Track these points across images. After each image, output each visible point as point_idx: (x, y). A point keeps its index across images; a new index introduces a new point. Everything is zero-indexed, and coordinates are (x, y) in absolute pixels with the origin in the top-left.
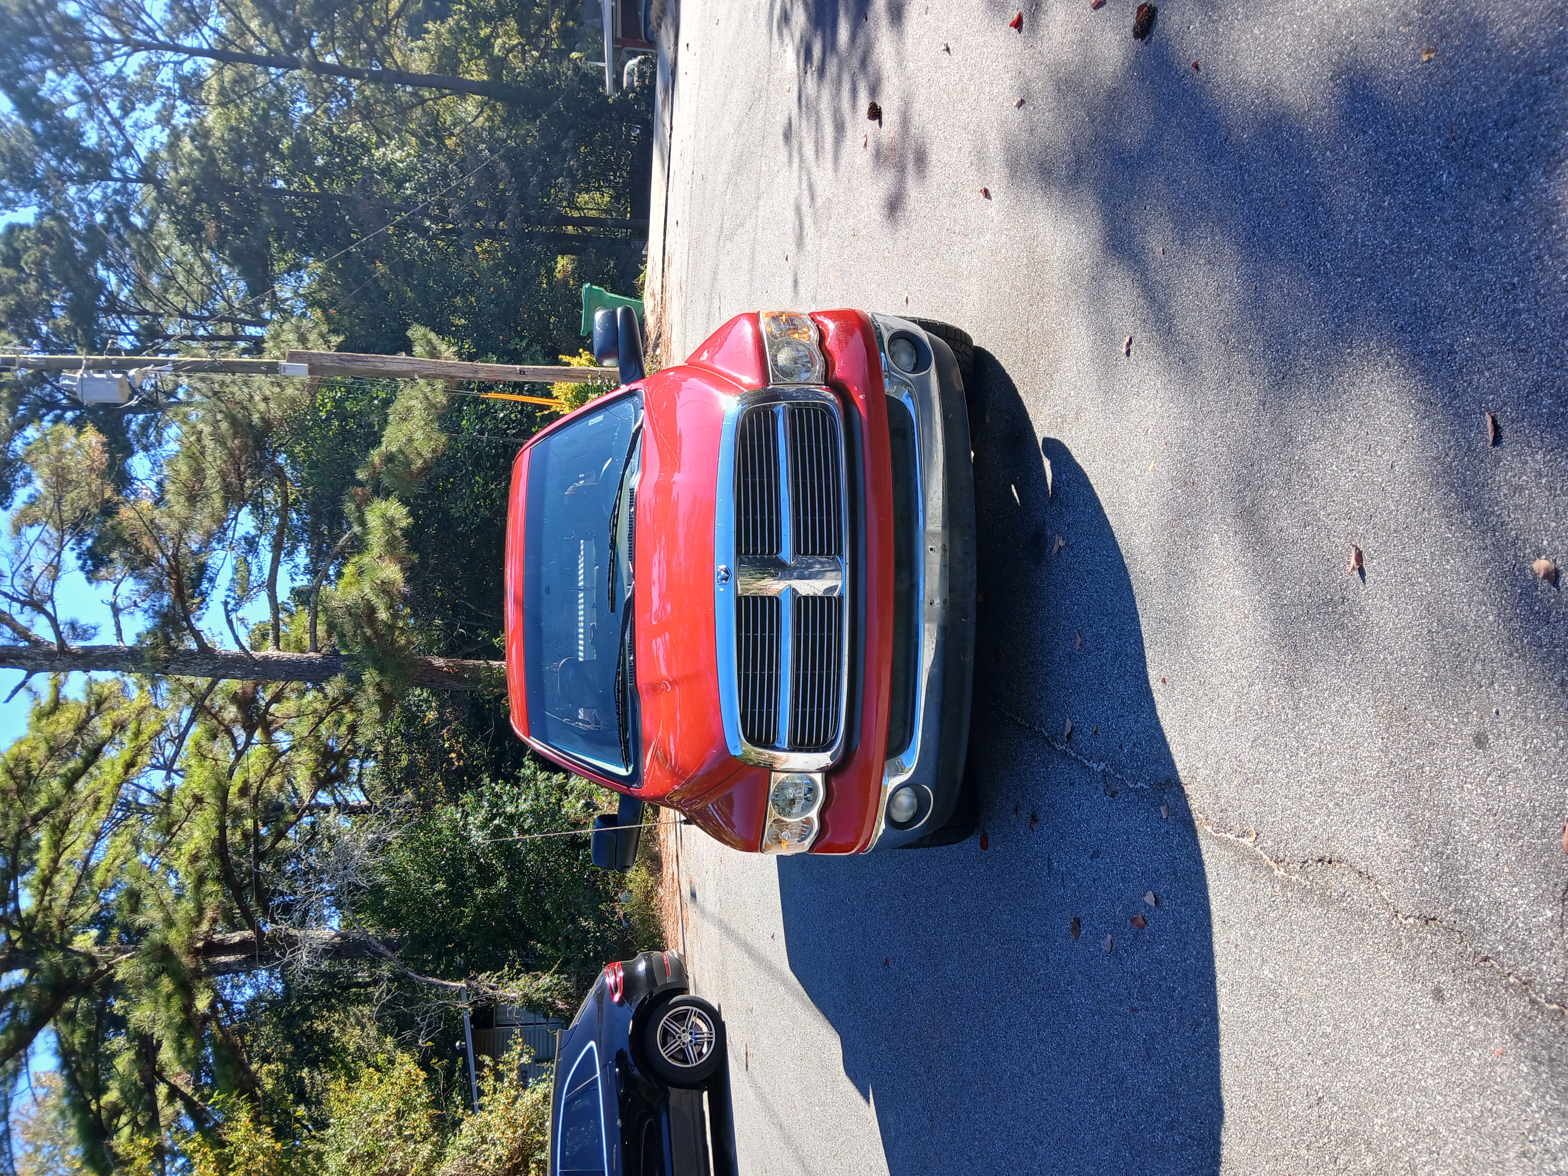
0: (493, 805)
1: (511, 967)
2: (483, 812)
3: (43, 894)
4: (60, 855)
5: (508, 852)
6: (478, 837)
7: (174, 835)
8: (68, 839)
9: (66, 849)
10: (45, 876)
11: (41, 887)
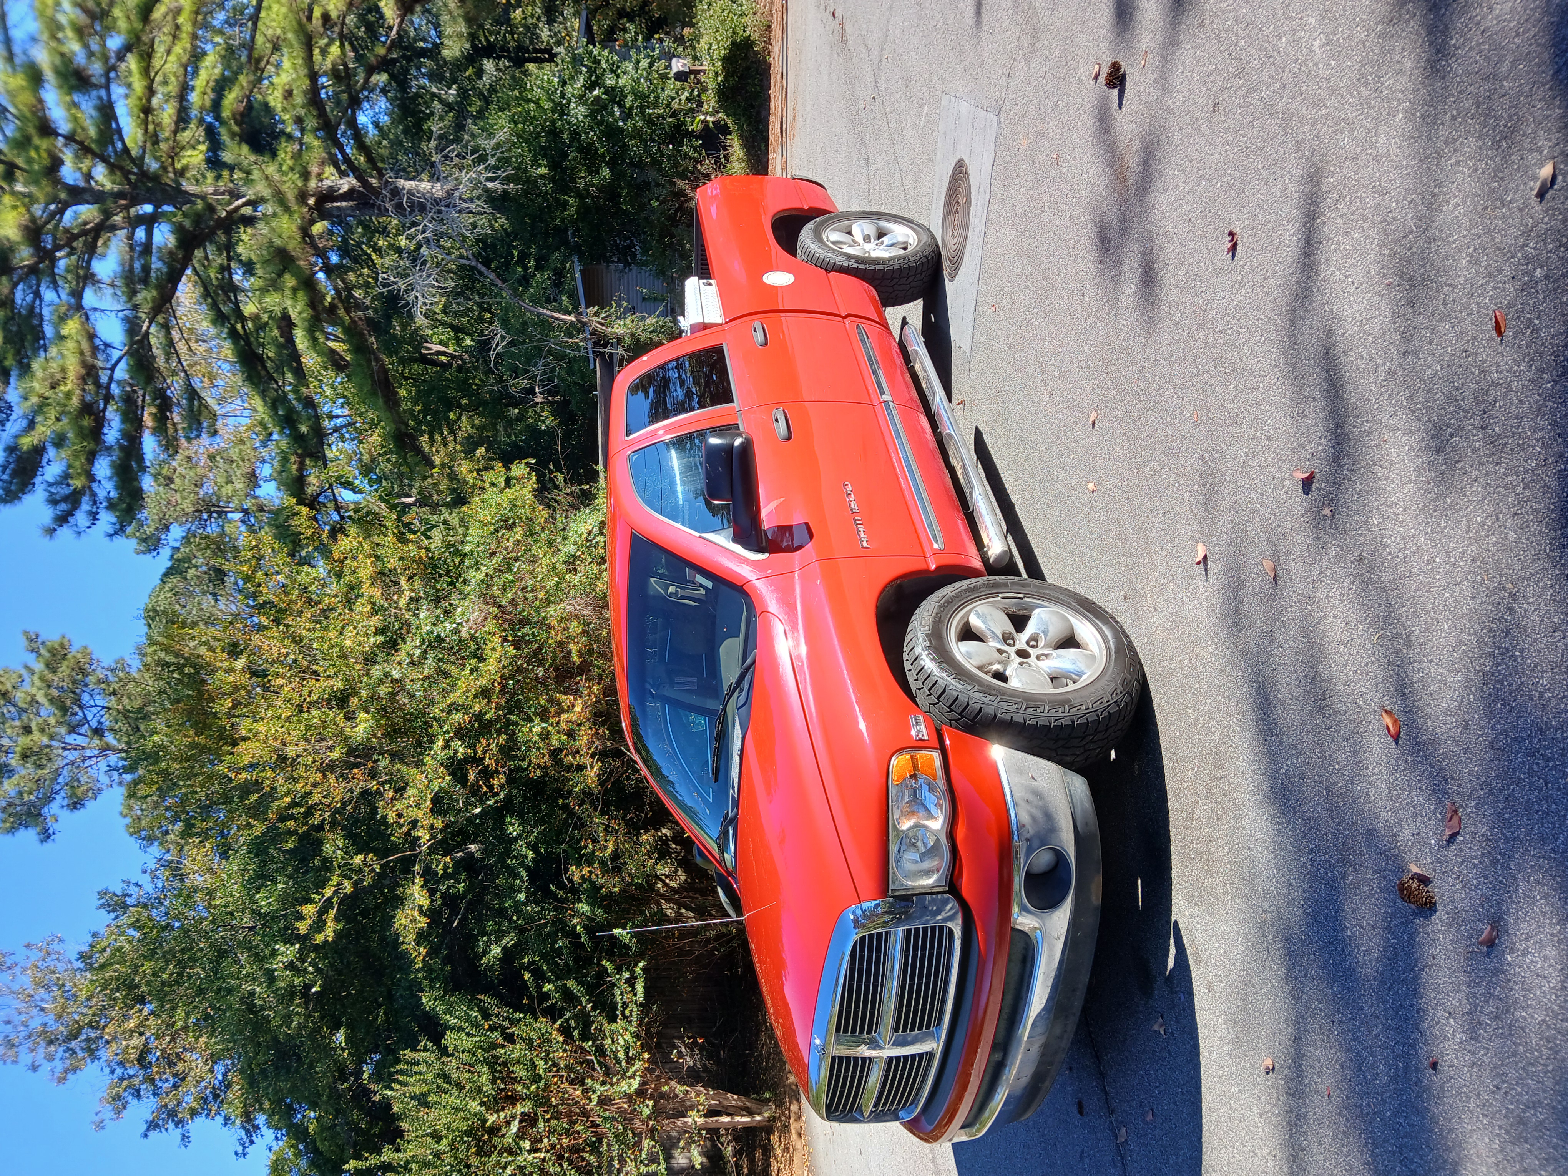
0: (591, 71)
1: (619, 305)
2: (582, 80)
3: (146, 123)
4: (153, 81)
5: (612, 133)
6: (579, 112)
7: (263, 71)
8: (157, 63)
9: (156, 73)
10: (143, 106)
11: (142, 115)
